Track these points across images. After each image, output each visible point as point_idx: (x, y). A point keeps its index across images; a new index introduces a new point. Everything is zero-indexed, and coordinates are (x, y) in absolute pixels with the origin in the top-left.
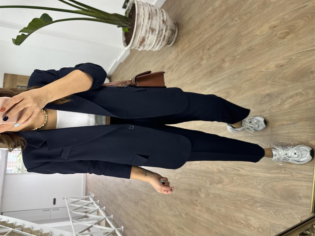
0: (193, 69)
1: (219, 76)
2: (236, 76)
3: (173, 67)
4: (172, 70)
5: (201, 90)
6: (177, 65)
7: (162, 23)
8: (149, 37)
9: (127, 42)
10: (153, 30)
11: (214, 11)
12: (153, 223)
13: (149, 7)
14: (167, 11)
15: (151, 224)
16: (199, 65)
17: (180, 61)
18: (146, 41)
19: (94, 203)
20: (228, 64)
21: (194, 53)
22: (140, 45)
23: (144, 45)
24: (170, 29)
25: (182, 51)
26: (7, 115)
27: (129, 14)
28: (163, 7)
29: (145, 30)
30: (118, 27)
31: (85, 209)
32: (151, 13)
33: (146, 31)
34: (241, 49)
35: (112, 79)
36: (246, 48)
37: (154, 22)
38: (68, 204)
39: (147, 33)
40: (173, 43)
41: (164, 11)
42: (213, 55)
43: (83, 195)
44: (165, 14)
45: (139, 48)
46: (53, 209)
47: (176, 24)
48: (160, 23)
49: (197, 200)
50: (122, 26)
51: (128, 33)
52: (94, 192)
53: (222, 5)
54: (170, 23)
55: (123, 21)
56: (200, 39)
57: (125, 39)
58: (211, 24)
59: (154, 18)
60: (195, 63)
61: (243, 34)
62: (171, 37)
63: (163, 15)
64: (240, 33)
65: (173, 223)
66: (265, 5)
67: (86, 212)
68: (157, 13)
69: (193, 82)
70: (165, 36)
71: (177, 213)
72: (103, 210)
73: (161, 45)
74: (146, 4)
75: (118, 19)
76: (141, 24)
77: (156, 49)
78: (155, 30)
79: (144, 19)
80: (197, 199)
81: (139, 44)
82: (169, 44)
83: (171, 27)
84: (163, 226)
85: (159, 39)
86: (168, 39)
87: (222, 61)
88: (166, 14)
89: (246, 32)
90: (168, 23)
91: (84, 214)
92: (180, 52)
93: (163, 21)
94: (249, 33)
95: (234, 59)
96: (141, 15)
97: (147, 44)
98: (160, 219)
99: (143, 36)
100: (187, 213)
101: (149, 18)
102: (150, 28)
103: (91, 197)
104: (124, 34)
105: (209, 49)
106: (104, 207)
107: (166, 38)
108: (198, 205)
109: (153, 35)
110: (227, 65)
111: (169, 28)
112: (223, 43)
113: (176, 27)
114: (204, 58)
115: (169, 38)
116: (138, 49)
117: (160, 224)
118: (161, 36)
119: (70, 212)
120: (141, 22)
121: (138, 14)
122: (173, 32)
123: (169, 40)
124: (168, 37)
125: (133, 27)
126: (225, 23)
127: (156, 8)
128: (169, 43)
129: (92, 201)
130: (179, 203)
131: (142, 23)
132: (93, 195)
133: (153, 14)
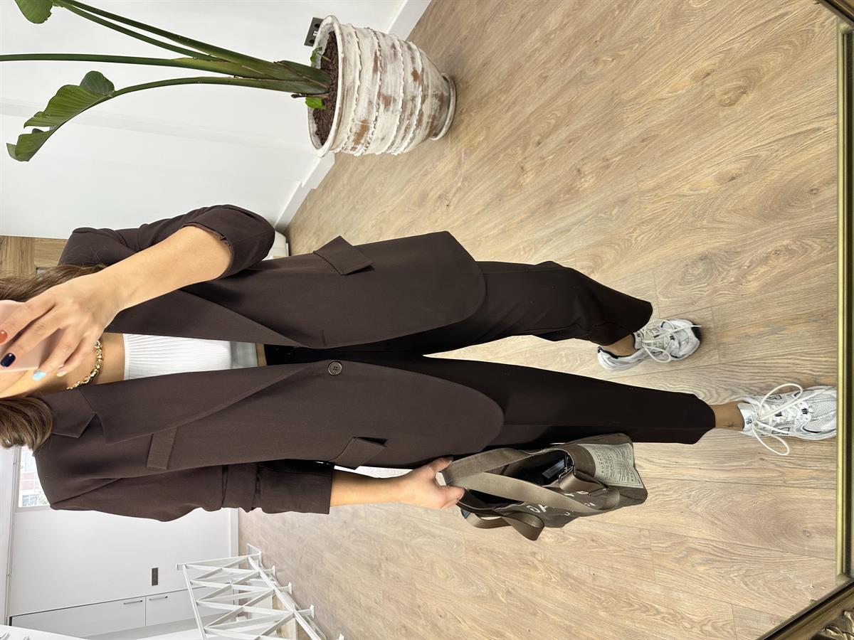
0: (500, 198)
1: (570, 213)
2: (615, 212)
3: (450, 196)
4: (447, 203)
5: (525, 253)
6: (459, 189)
7: (411, 79)
8: (379, 120)
9: (322, 135)
10: (388, 101)
11: (546, 40)
12: (422, 622)
13: (372, 38)
14: (424, 46)
15: (417, 623)
16: (516, 185)
17: (465, 179)
18: (371, 132)
19: (263, 575)
20: (592, 180)
21: (501, 156)
22: (357, 141)
23: (365, 140)
24: (436, 96)
25: (470, 150)
26: (12, 351)
27: (322, 59)
28: (412, 37)
29: (367, 100)
30: (294, 96)
31: (240, 592)
32: (380, 55)
33: (370, 103)
34: (623, 139)
35: (292, 234)
36: (636, 134)
37: (389, 78)
38: (191, 583)
39: (373, 108)
40: (444, 130)
41: (414, 46)
42: (551, 157)
43: (232, 556)
44: (417, 55)
45: (354, 149)
46: (150, 597)
47: (449, 80)
48: (405, 79)
49: (534, 554)
50: (304, 95)
51: (323, 110)
52: (260, 544)
53: (565, 25)
54: (433, 79)
55: (307, 81)
56: (514, 116)
57: (315, 128)
58: (541, 75)
59: (389, 67)
60: (506, 183)
61: (625, 97)
62: (437, 115)
63: (413, 59)
64: (617, 95)
65: (474, 620)
66: (677, 17)
67: (242, 602)
68: (395, 54)
69: (503, 232)
70: (421, 114)
71: (485, 591)
72: (288, 593)
73: (412, 139)
74: (365, 31)
75: (293, 76)
76: (354, 88)
77: (402, 149)
78: (395, 100)
79: (360, 72)
80: (535, 550)
81: (352, 138)
82: (436, 135)
83: (437, 89)
84: (448, 629)
85: (406, 122)
86: (430, 120)
87: (575, 172)
88: (421, 54)
89: (633, 93)
90: (427, 78)
91: (236, 608)
92: (465, 153)
93: (415, 74)
94: (641, 94)
95: (607, 167)
96: (352, 62)
97: (374, 137)
98: (440, 609)
99: (362, 119)
100: (510, 589)
101: (375, 70)
102: (379, 94)
103: (253, 558)
104: (311, 114)
105: (539, 143)
106: (290, 584)
107: (425, 119)
108: (539, 565)
109: (390, 113)
110: (588, 183)
111: (430, 92)
112: (575, 126)
113: (449, 88)
114: (528, 166)
115: (434, 118)
116: (351, 152)
117: (441, 623)
118: (411, 114)
119: (197, 604)
120: (354, 82)
121: (344, 60)
122: (443, 102)
123: (432, 123)
124: (429, 117)
125: (335, 95)
126: (578, 70)
127: (392, 39)
128: (433, 131)
129: (256, 568)
130: (487, 562)
131: (358, 83)
132: (260, 553)
133: (385, 58)
